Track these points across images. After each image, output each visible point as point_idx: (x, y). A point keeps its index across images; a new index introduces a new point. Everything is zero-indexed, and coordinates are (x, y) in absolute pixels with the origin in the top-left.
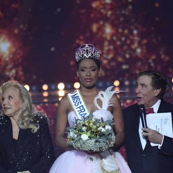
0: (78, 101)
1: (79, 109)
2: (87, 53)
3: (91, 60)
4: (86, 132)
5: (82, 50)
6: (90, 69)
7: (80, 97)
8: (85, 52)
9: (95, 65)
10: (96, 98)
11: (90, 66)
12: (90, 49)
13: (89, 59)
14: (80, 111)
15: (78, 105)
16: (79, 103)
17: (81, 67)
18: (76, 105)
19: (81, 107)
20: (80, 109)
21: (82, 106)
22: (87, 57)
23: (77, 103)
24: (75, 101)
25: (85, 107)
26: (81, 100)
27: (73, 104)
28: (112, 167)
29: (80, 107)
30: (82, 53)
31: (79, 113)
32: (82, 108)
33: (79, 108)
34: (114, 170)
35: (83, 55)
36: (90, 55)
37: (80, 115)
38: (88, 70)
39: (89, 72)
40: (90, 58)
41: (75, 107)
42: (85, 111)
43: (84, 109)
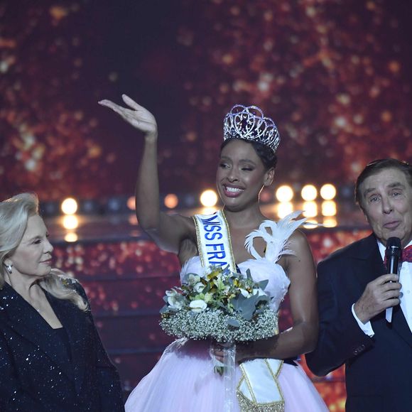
0: (215, 231)
1: (211, 249)
2: (244, 127)
4: (201, 294)
5: (234, 116)
6: (239, 164)
12: (252, 120)
14: (213, 255)
15: (213, 238)
16: (218, 236)
18: (210, 236)
19: (217, 247)
20: (215, 249)
23: (211, 233)
24: (209, 228)
25: (227, 249)
27: (202, 232)
29: (215, 246)
30: (233, 126)
31: (209, 259)
33: (212, 247)
36: (248, 134)
37: (210, 262)
38: (235, 166)
42: (224, 256)
43: (223, 252)
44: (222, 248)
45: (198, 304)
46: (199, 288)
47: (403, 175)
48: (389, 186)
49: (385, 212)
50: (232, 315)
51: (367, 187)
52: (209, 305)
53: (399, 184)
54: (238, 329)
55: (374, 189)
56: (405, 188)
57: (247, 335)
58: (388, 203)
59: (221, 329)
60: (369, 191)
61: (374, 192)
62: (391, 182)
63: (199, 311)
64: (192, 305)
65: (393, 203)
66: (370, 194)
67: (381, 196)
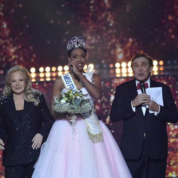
0: (69, 81)
2: (78, 44)
3: (81, 49)
4: (64, 98)
5: (73, 41)
6: (80, 56)
7: (71, 78)
8: (76, 43)
11: (81, 54)
12: (80, 41)
13: (79, 49)
15: (69, 83)
16: (70, 82)
17: (73, 55)
18: (68, 83)
20: (70, 86)
21: (72, 84)
22: (78, 47)
23: (68, 82)
24: (67, 81)
25: (74, 85)
27: (65, 83)
28: (97, 131)
29: (70, 85)
30: (73, 44)
32: (72, 86)
34: (98, 133)
35: (74, 46)
36: (80, 45)
38: (79, 57)
39: (81, 59)
40: (79, 47)
41: (66, 85)
42: (74, 88)
43: (73, 86)
44: (73, 85)
45: (63, 101)
46: (64, 96)
47: (147, 60)
48: (142, 63)
49: (139, 70)
50: (73, 105)
51: (135, 62)
52: (67, 102)
53: (145, 63)
54: (75, 109)
55: (137, 63)
56: (147, 64)
57: (78, 111)
58: (141, 68)
59: (69, 109)
60: (135, 63)
61: (137, 64)
62: (143, 62)
63: (63, 103)
64: (61, 101)
65: (142, 68)
66: (135, 64)
67: (139, 65)
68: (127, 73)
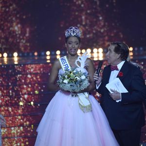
1: (65, 66)
4: (67, 79)
5: (70, 30)
6: (74, 43)
7: (66, 59)
8: (72, 32)
9: (78, 41)
10: (77, 61)
16: (65, 62)
18: (63, 63)
25: (69, 65)
26: (67, 61)
27: (61, 63)
31: (65, 69)
35: (70, 34)
41: (62, 65)
42: (68, 67)
68: (98, 57)
